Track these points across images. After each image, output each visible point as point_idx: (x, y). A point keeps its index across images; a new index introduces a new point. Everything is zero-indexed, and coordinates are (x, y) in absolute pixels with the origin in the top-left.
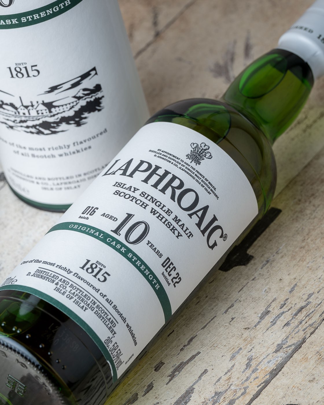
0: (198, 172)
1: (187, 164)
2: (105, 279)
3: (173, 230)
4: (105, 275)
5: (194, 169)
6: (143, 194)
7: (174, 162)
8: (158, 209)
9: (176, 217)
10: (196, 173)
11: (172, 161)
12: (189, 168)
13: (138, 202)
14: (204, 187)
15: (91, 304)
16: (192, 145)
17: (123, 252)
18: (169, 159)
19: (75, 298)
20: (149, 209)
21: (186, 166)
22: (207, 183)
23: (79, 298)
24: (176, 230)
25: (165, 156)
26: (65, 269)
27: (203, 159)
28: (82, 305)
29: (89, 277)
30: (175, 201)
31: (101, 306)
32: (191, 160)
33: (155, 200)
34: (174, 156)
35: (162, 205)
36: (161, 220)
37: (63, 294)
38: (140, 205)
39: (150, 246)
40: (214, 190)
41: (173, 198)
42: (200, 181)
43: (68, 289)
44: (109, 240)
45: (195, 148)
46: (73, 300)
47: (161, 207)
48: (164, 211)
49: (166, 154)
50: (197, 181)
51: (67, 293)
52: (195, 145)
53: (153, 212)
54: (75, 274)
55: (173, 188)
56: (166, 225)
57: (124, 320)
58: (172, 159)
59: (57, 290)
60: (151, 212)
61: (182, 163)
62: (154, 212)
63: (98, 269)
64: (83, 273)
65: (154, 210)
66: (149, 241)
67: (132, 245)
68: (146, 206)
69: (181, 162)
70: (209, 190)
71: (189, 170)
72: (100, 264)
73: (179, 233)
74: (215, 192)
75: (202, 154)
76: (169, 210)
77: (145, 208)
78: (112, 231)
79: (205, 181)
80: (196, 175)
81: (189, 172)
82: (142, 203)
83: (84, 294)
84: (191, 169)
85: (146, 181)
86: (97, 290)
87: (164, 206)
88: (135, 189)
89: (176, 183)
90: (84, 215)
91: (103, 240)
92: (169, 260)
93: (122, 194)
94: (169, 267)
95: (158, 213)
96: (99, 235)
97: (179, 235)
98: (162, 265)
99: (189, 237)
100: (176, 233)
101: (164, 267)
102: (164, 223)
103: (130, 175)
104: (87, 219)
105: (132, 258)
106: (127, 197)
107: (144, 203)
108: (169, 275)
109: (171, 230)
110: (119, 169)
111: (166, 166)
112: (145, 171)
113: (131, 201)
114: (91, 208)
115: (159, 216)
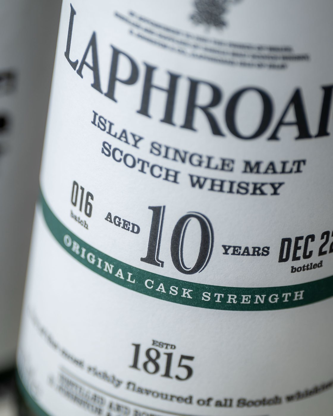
1: (202, 39)
2: (190, 371)
3: (258, 189)
4: (185, 362)
5: (222, 44)
6: (155, 148)
7: (176, 46)
8: (202, 172)
9: (248, 163)
10: (231, 49)
11: (169, 43)
13: (156, 171)
14: (263, 65)
17: (189, 297)
18: (161, 40)
20: (184, 179)
21: (202, 44)
24: (263, 184)
25: (149, 31)
26: (104, 376)
29: (157, 383)
30: (224, 136)
32: (204, 26)
33: (186, 153)
34: (167, 29)
35: (205, 159)
36: (221, 190)
38: (164, 176)
39: (233, 254)
40: (289, 54)
41: (216, 131)
42: (248, 60)
44: (149, 284)
47: (205, 165)
48: (216, 168)
49: (148, 26)
50: (243, 64)
54: (129, 384)
55: (205, 109)
56: (238, 192)
57: (277, 400)
58: (169, 38)
60: (193, 185)
62: (198, 181)
63: (164, 358)
64: (142, 378)
65: (195, 179)
66: (224, 247)
67: (197, 274)
68: (175, 177)
69: (187, 40)
71: (212, 51)
72: (161, 344)
73: (273, 185)
74: (294, 55)
76: (224, 160)
77: (175, 181)
78: (142, 260)
79: (260, 53)
82: (164, 170)
84: (216, 47)
85: (144, 110)
86: (189, 400)
87: (210, 158)
88: (137, 140)
89: (204, 95)
90: (76, 211)
91: (139, 288)
92: (289, 240)
93: (118, 155)
94: (297, 248)
95: (206, 179)
96: (126, 276)
97: (275, 187)
98: (282, 260)
99: (299, 171)
100: (268, 189)
101: (285, 260)
102: (231, 191)
103: (110, 95)
104: (87, 226)
105: (214, 298)
106: (130, 161)
107: (168, 170)
108: (307, 257)
109: (254, 193)
110: (84, 61)
111: (164, 61)
112: (132, 81)
113: (143, 171)
114: (80, 191)
115: (213, 185)
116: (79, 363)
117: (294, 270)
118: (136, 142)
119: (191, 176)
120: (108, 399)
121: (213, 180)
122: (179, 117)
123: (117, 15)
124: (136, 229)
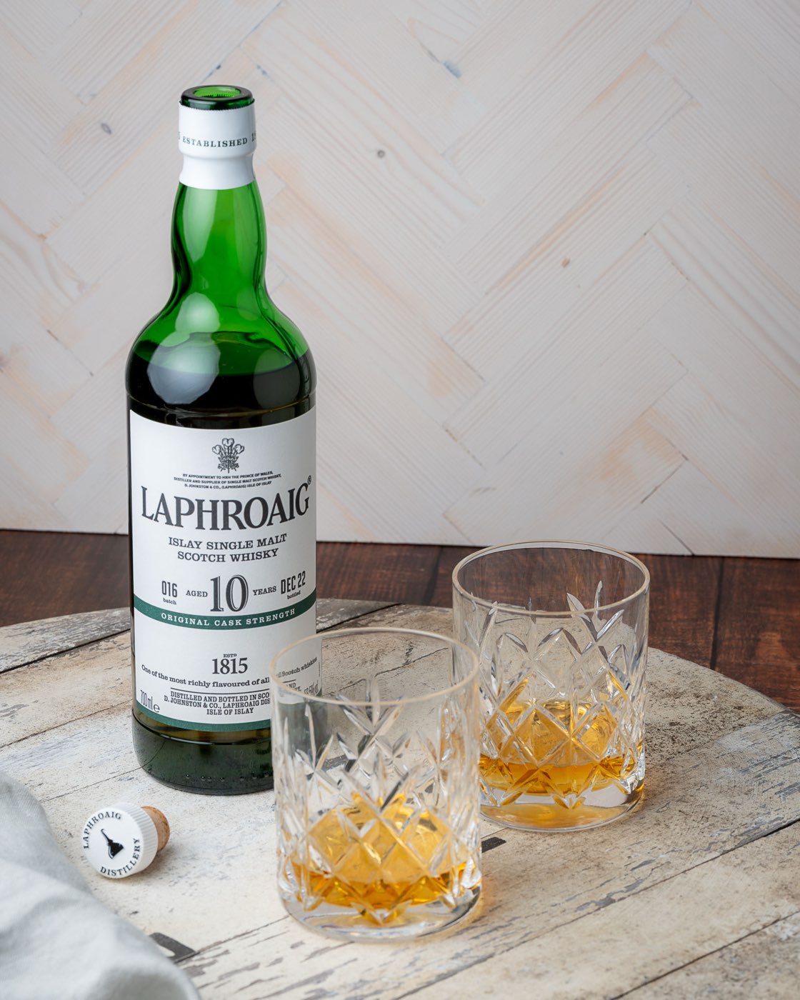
0: (243, 476)
1: (226, 477)
2: (245, 666)
3: (266, 554)
4: (243, 662)
5: (237, 477)
6: (209, 545)
7: (213, 485)
8: (237, 551)
9: (259, 541)
10: (242, 479)
11: (209, 485)
12: (232, 479)
13: (212, 558)
14: (259, 484)
15: (252, 701)
16: (214, 450)
17: (240, 624)
18: (204, 484)
19: (234, 709)
20: (228, 558)
21: (227, 480)
22: (260, 477)
23: (237, 705)
24: (268, 551)
25: (196, 481)
26: (200, 683)
27: (237, 458)
28: (245, 709)
29: (230, 678)
30: (245, 528)
31: (261, 693)
32: (227, 470)
33: (227, 543)
34: (206, 477)
35: (237, 544)
36: (248, 560)
37: (220, 713)
38: (217, 560)
39: (259, 594)
40: (271, 475)
41: (241, 527)
42: (252, 483)
43: (221, 704)
44: (217, 623)
45: (220, 451)
46: (234, 712)
47: (238, 547)
48: (244, 548)
49: (195, 479)
50: (250, 486)
51: (223, 710)
52: (218, 448)
53: (235, 558)
54: (214, 683)
55: (233, 516)
56: (257, 558)
58: (208, 482)
59: (210, 712)
60: (233, 560)
61: (221, 480)
62: (236, 557)
63: (231, 663)
64: (221, 678)
65: (234, 557)
66: (254, 591)
67: (242, 610)
68: (223, 558)
69: (218, 480)
70: (267, 481)
71: (233, 482)
72: (228, 656)
73: (273, 550)
74: (274, 475)
75: (231, 453)
76: (247, 542)
77: (223, 561)
78: (212, 610)
79: (257, 477)
80: (244, 481)
81: (234, 484)
82: (216, 557)
83: (239, 698)
84: (234, 480)
85: (200, 526)
86: (247, 683)
87: (240, 543)
88: (198, 544)
89: (232, 508)
90: (167, 597)
91: (212, 627)
92: (284, 580)
93: (188, 556)
94: (289, 584)
95: (239, 555)
96: (203, 623)
97: (274, 551)
98: (283, 593)
99: (284, 540)
100: (271, 553)
101: (284, 592)
102: (253, 559)
103: (179, 524)
104: (175, 603)
105: (252, 622)
106: (196, 557)
107: (218, 556)
108: (293, 589)
109: (265, 557)
110: (158, 513)
111: (207, 495)
112: (190, 512)
113: (204, 560)
114: (168, 585)
115: (243, 557)
116: (184, 682)
117: (289, 597)
118: (198, 545)
119: (232, 556)
120: (203, 696)
121: (243, 555)
122: (220, 524)
123: (175, 479)
124: (205, 594)
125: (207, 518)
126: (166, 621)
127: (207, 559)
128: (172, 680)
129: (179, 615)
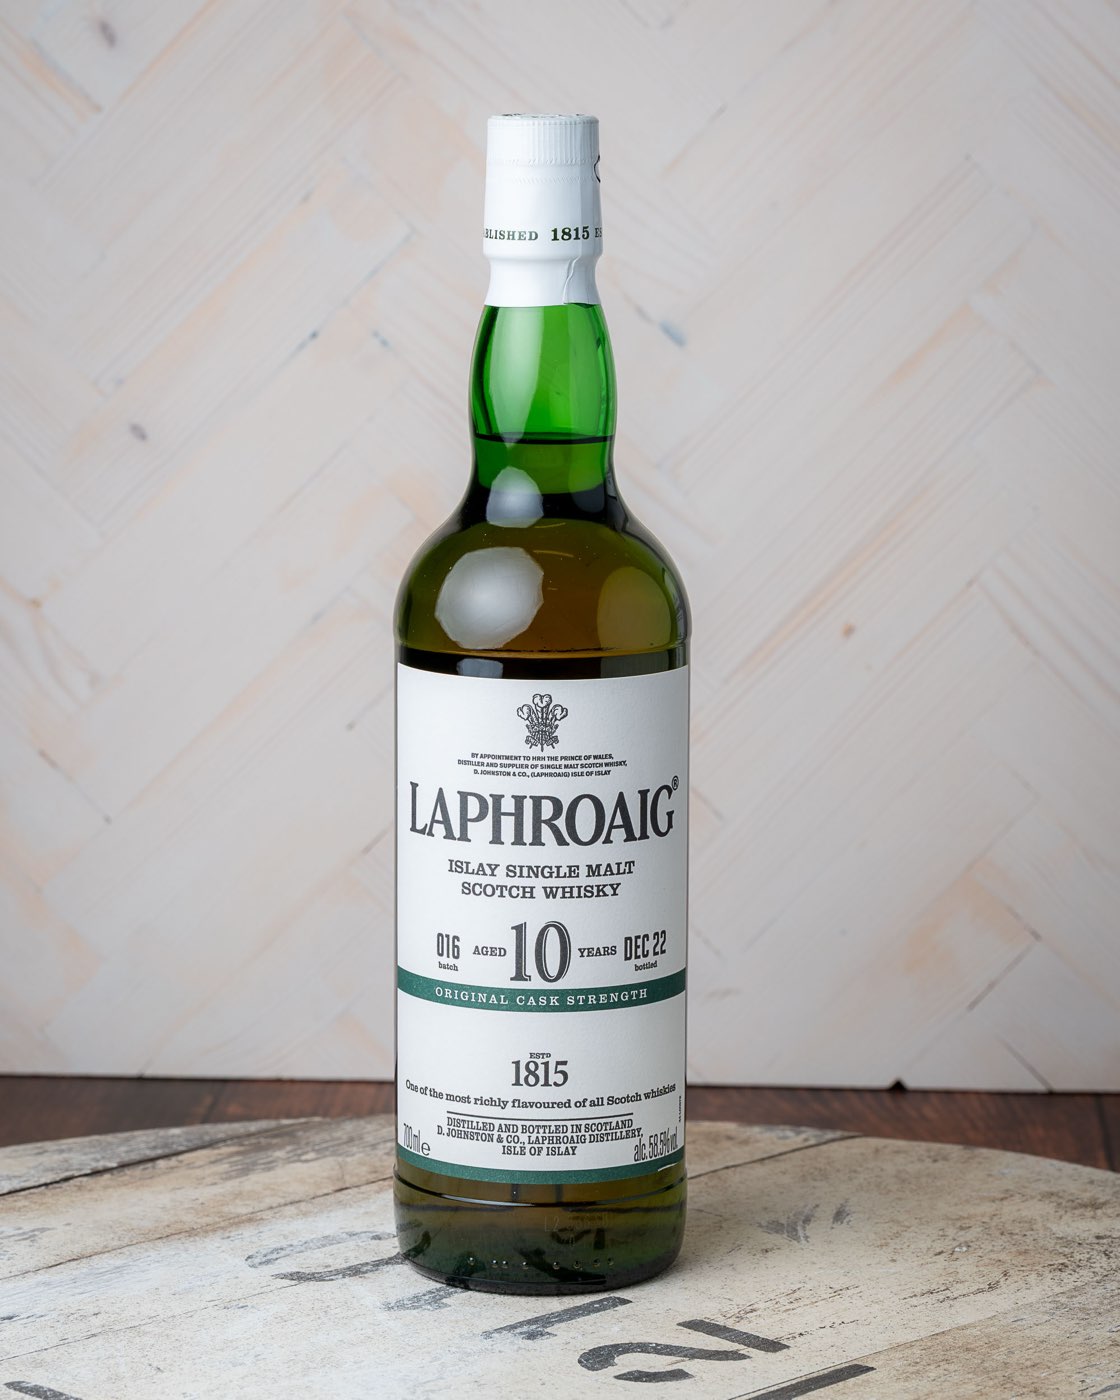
0: (565, 758)
1: (539, 758)
2: (565, 1075)
3: (601, 891)
4: (560, 1068)
5: (556, 759)
6: (511, 871)
7: (517, 771)
8: (553, 882)
9: (590, 867)
10: (563, 762)
11: (511, 770)
12: (547, 762)
13: (514, 892)
14: (591, 773)
15: (574, 1135)
16: (520, 713)
17: (557, 1004)
18: (503, 769)
19: (545, 1147)
20: (539, 893)
21: (540, 763)
22: (592, 761)
23: (551, 1140)
24: (605, 886)
25: (492, 765)
26: (491, 1102)
27: (557, 727)
28: (563, 1149)
29: (538, 1093)
30: (568, 844)
31: (590, 1122)
32: (539, 746)
33: (537, 867)
34: (507, 758)
35: (555, 870)
36: (572, 897)
37: (523, 1153)
38: (521, 895)
39: (588, 956)
40: (610, 760)
41: (561, 841)
42: (579, 770)
43: (524, 1138)
44: (521, 1001)
45: (530, 715)
46: (545, 1151)
47: (555, 875)
48: (565, 876)
49: (490, 761)
50: (575, 774)
51: (528, 1147)
52: (525, 709)
53: (550, 893)
54: (514, 1102)
55: (549, 822)
56: (585, 896)
57: (637, 1097)
58: (510, 765)
59: (507, 1151)
60: (548, 897)
61: (530, 763)
62: (551, 891)
63: (542, 1068)
64: (525, 1093)
65: (548, 890)
66: (580, 950)
67: (560, 980)
68: (531, 892)
69: (526, 762)
70: (604, 769)
71: (549, 767)
72: (538, 1056)
73: (612, 885)
74: (615, 760)
75: (547, 719)
76: (570, 867)
77: (532, 897)
78: (512, 979)
79: (588, 762)
80: (566, 767)
81: (553, 770)
82: (521, 889)
83: (553, 1128)
84: (551, 763)
85: (497, 839)
86: (567, 1104)
87: (558, 868)
88: (493, 868)
89: (547, 809)
90: (444, 960)
91: (512, 1007)
92: (630, 939)
93: (478, 889)
94: (637, 947)
95: (557, 888)
96: (499, 1000)
97: (615, 887)
98: (627, 959)
99: (630, 872)
100: (608, 891)
101: (630, 958)
102: (579, 896)
103: (464, 837)
104: (455, 968)
105: (577, 1001)
106: (489, 890)
107: (524, 888)
108: (645, 956)
109: (598, 896)
110: (433, 821)
111: (508, 787)
112: (481, 816)
113: (502, 896)
114: (445, 939)
115: (564, 892)
116: (466, 1100)
117: (637, 968)
118: (493, 871)
119: (545, 888)
120: (497, 1123)
121: (564, 888)
122: (528, 836)
123: (460, 762)
124: (502, 952)
125: (508, 824)
126: (444, 1001)
127: (506, 893)
128: (450, 1097)
129: (461, 987)
